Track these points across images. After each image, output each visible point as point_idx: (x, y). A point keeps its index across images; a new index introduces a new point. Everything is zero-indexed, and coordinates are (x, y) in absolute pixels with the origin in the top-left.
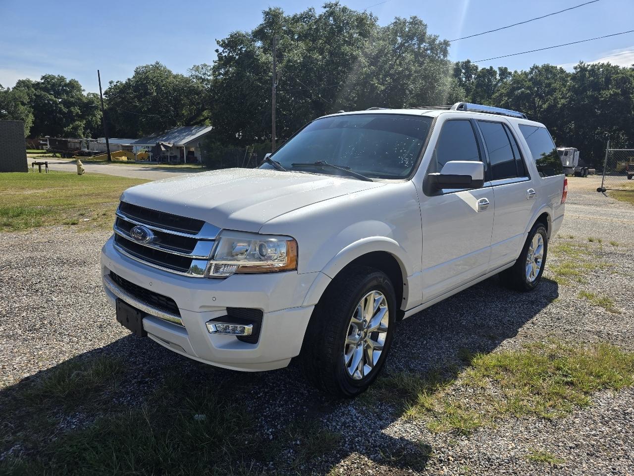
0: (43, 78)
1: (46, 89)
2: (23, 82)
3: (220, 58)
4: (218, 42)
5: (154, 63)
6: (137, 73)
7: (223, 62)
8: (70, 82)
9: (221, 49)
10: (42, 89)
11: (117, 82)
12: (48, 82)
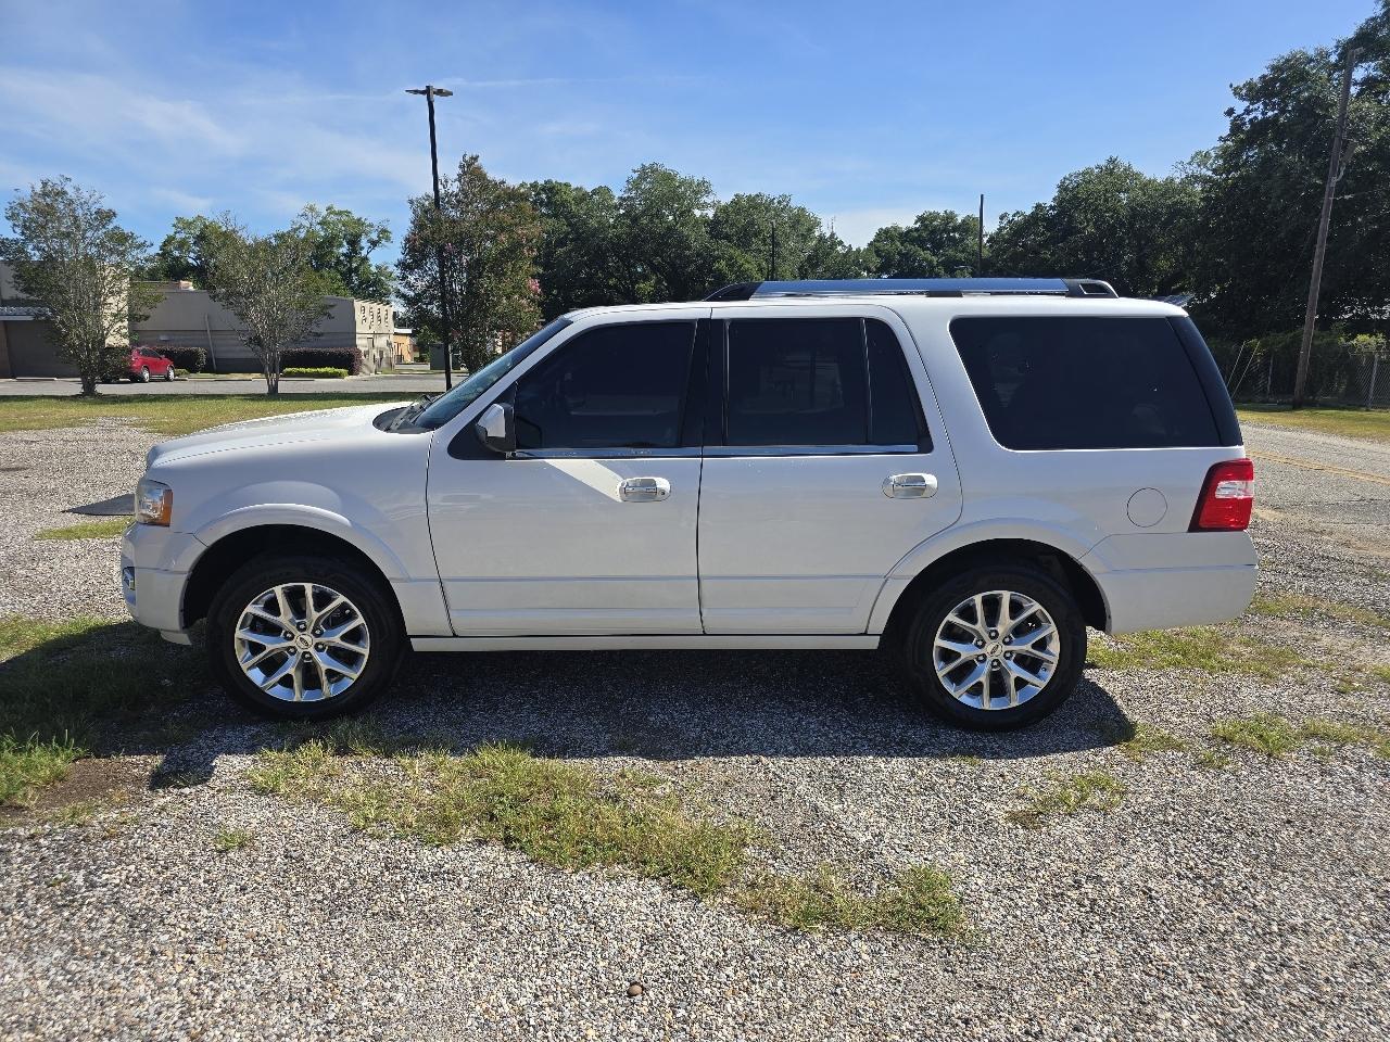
0: (921, 219)
1: (920, 241)
2: (887, 231)
3: (1236, 128)
4: (1236, 91)
5: (1103, 163)
6: (1063, 188)
7: (1244, 135)
8: (963, 221)
9: (1240, 106)
10: (913, 241)
11: (1014, 215)
12: (926, 226)
